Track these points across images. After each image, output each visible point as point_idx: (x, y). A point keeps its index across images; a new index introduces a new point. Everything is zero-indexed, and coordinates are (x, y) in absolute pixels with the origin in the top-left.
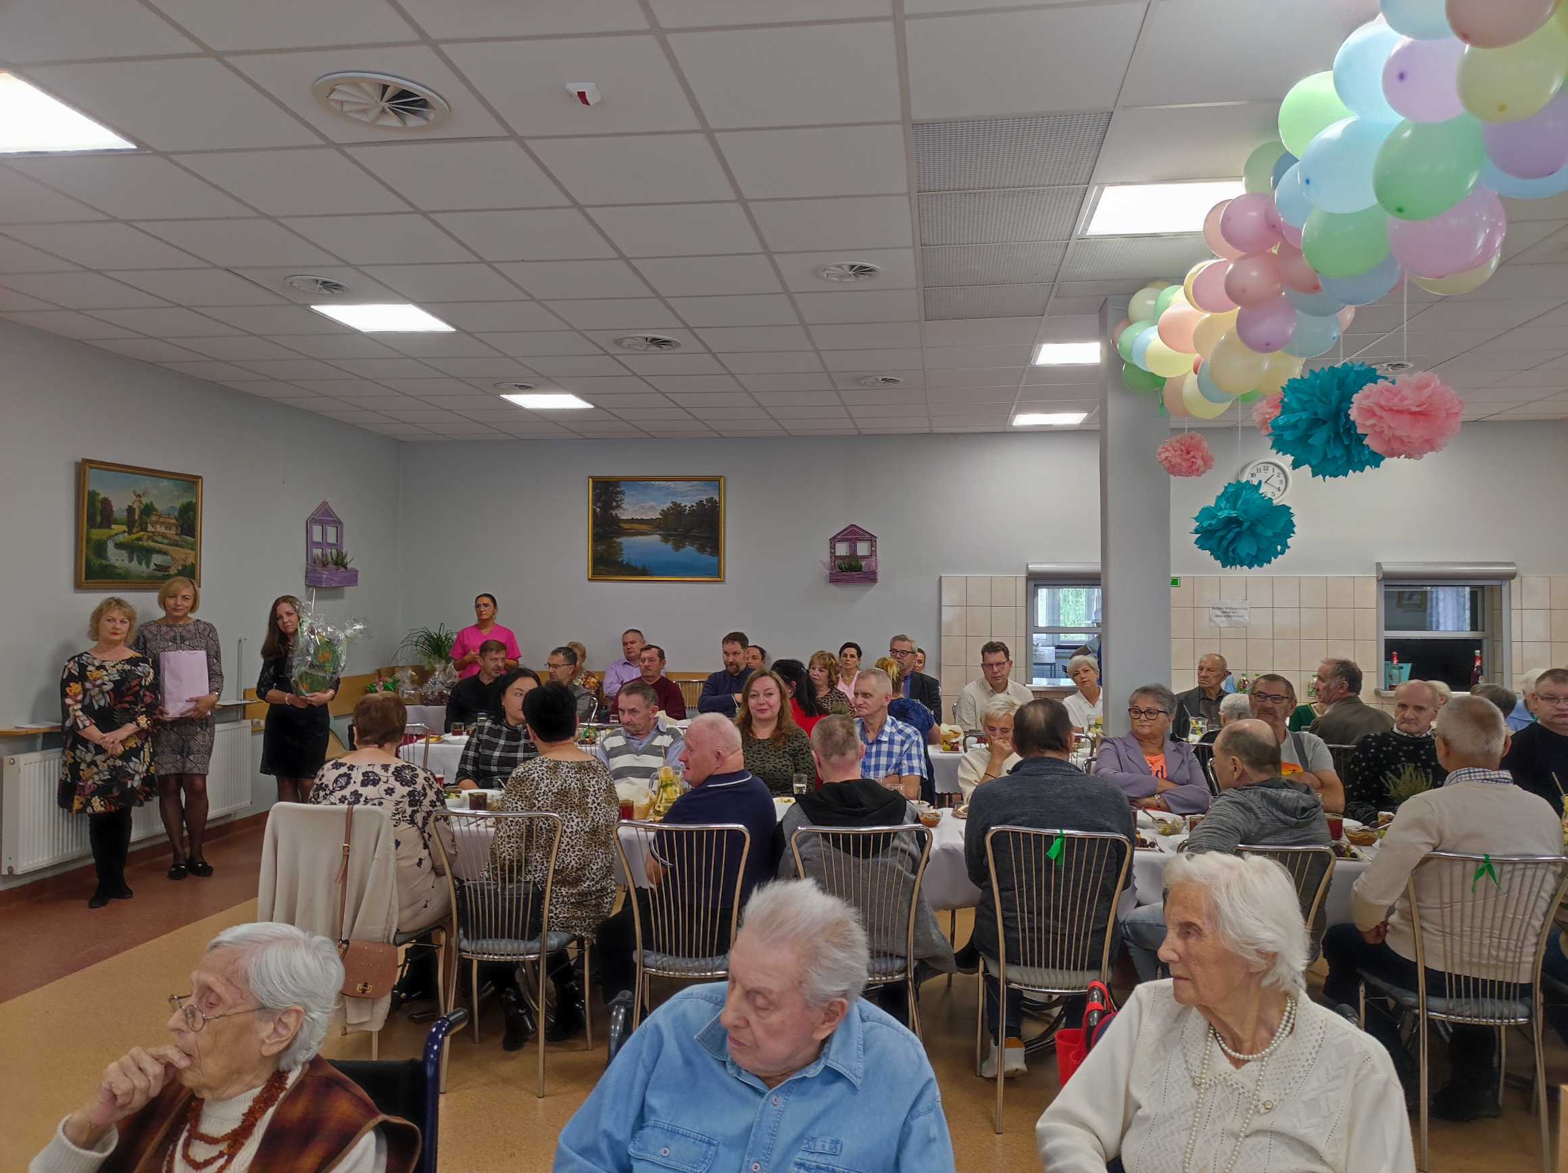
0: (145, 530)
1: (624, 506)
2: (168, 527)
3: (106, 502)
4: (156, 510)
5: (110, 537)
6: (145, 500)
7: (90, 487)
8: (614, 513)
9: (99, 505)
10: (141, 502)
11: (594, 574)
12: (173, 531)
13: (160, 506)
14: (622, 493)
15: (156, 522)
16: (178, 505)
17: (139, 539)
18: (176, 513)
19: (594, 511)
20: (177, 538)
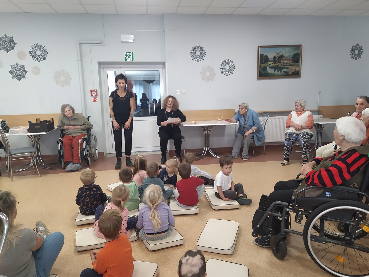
0: (280, 62)
2: (289, 61)
3: (266, 57)
4: (284, 56)
5: (267, 66)
6: (280, 54)
7: (261, 53)
9: (264, 57)
10: (278, 55)
12: (290, 62)
13: (285, 55)
15: (284, 60)
16: (292, 54)
17: (278, 65)
18: (292, 57)
20: (292, 63)
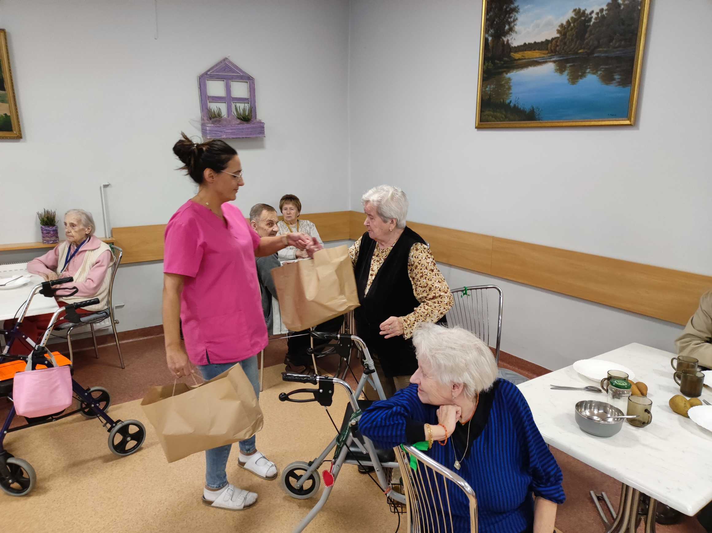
1: (517, 28)
8: (505, 39)
11: (481, 120)
14: (515, 10)
19: (486, 40)
